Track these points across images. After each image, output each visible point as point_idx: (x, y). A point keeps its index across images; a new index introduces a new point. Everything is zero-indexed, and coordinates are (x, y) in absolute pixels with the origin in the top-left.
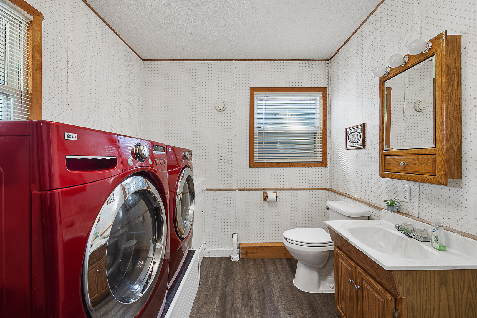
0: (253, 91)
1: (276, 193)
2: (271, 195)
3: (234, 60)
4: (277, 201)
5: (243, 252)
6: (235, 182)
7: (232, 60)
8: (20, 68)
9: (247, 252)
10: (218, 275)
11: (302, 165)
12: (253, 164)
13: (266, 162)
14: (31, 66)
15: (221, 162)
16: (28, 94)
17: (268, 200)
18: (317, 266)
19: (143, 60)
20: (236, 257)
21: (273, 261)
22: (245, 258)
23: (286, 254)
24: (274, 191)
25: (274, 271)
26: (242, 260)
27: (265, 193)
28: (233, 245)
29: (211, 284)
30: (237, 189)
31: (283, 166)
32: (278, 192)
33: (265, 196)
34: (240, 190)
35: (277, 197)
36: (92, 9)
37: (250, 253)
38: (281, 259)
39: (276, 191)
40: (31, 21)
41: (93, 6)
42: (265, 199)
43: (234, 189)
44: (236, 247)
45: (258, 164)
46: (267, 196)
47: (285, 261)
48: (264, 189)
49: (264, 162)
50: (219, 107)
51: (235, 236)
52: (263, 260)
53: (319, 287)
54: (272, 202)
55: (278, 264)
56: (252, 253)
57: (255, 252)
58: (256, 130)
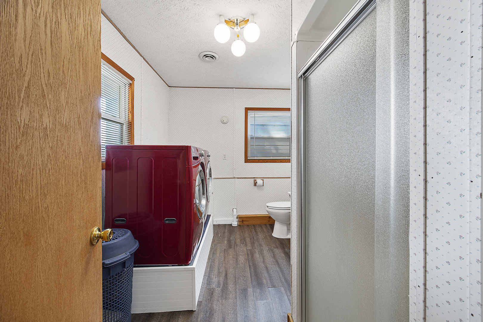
0: (247, 109)
1: (263, 180)
2: (259, 182)
3: (234, 88)
4: (263, 186)
5: (240, 220)
6: (234, 173)
7: (233, 88)
8: (125, 109)
9: (243, 220)
10: (224, 233)
11: (281, 161)
12: (247, 161)
13: (256, 159)
14: (131, 108)
15: (225, 159)
16: (129, 122)
17: (257, 185)
18: (287, 223)
19: (169, 87)
20: (235, 223)
21: (260, 226)
22: (242, 224)
23: (269, 221)
24: (262, 179)
25: (260, 230)
26: (239, 226)
27: (256, 180)
28: (233, 216)
29: (221, 236)
30: (236, 178)
31: (268, 162)
32: (264, 179)
33: (255, 182)
34: (238, 178)
35: (263, 183)
36: (149, 65)
37: (245, 221)
38: (266, 225)
39: (263, 179)
40: (131, 84)
41: (150, 64)
42: (255, 184)
43: (234, 178)
44: (235, 217)
45: (251, 161)
46: (257, 182)
47: (268, 226)
48: (254, 178)
49: (255, 159)
50: (223, 121)
51: (235, 210)
52: (254, 225)
53: (287, 235)
54: (260, 186)
55: (264, 227)
56: (246, 221)
57: (248, 220)
58: (249, 137)
